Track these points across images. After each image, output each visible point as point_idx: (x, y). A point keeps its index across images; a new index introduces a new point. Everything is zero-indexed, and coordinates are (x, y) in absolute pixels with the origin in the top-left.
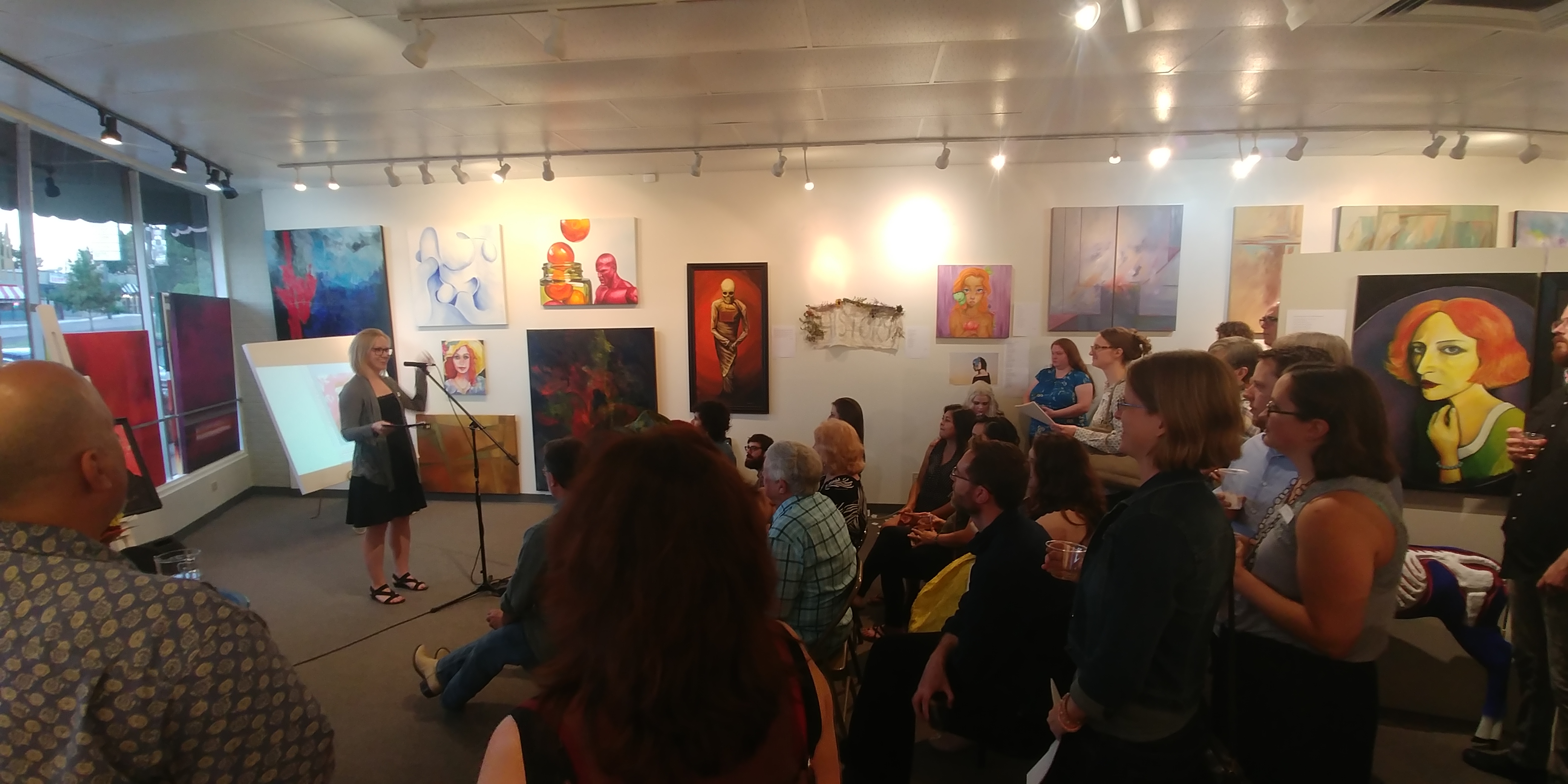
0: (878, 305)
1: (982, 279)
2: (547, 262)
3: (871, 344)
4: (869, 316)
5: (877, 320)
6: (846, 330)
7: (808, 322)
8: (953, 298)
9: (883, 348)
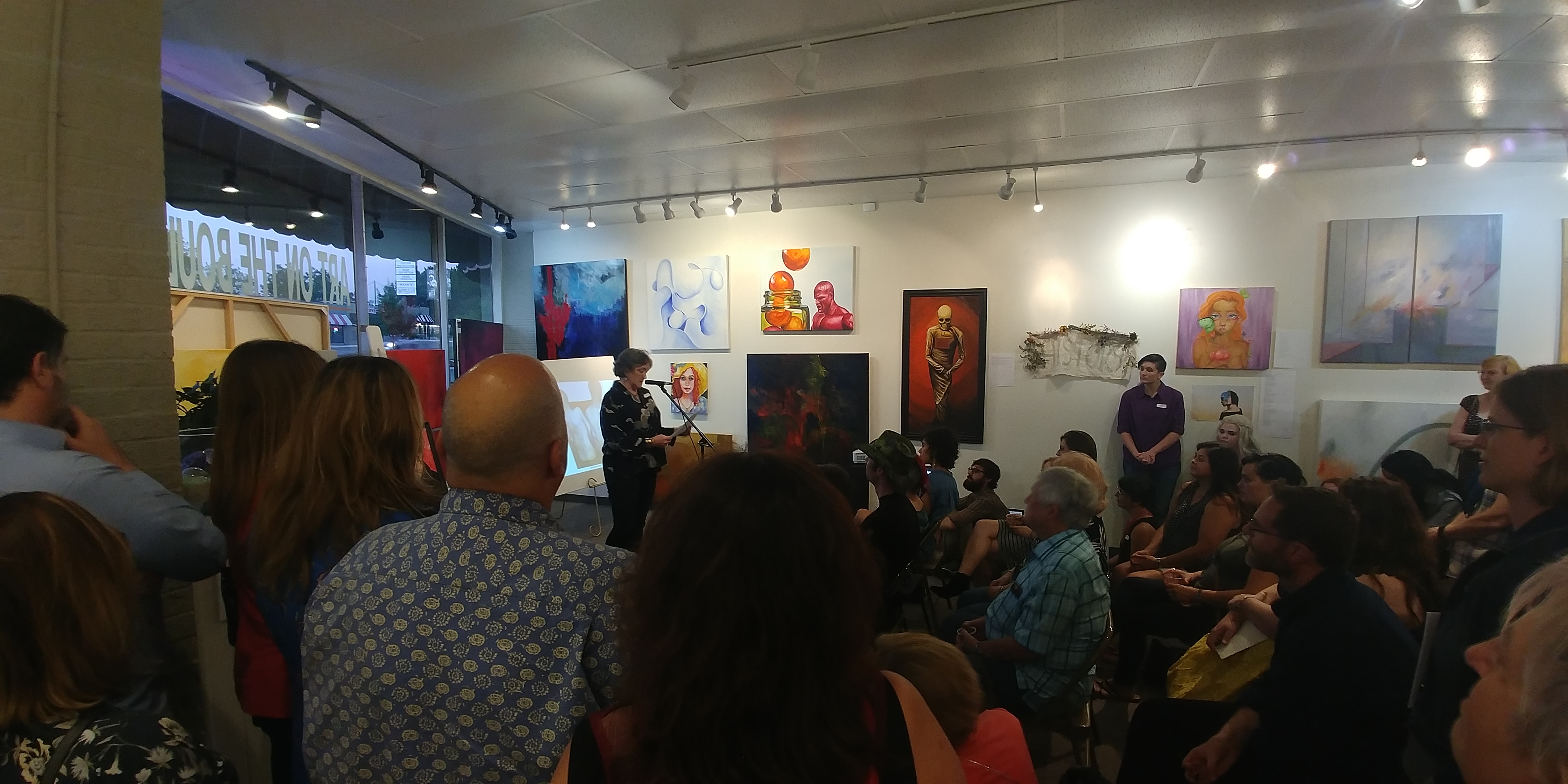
0: (1109, 332)
1: (1235, 303)
2: (769, 290)
3: (1098, 373)
4: (1097, 344)
5: (1107, 348)
6: (1071, 359)
7: (1029, 350)
8: (1198, 324)
9: (1112, 378)
